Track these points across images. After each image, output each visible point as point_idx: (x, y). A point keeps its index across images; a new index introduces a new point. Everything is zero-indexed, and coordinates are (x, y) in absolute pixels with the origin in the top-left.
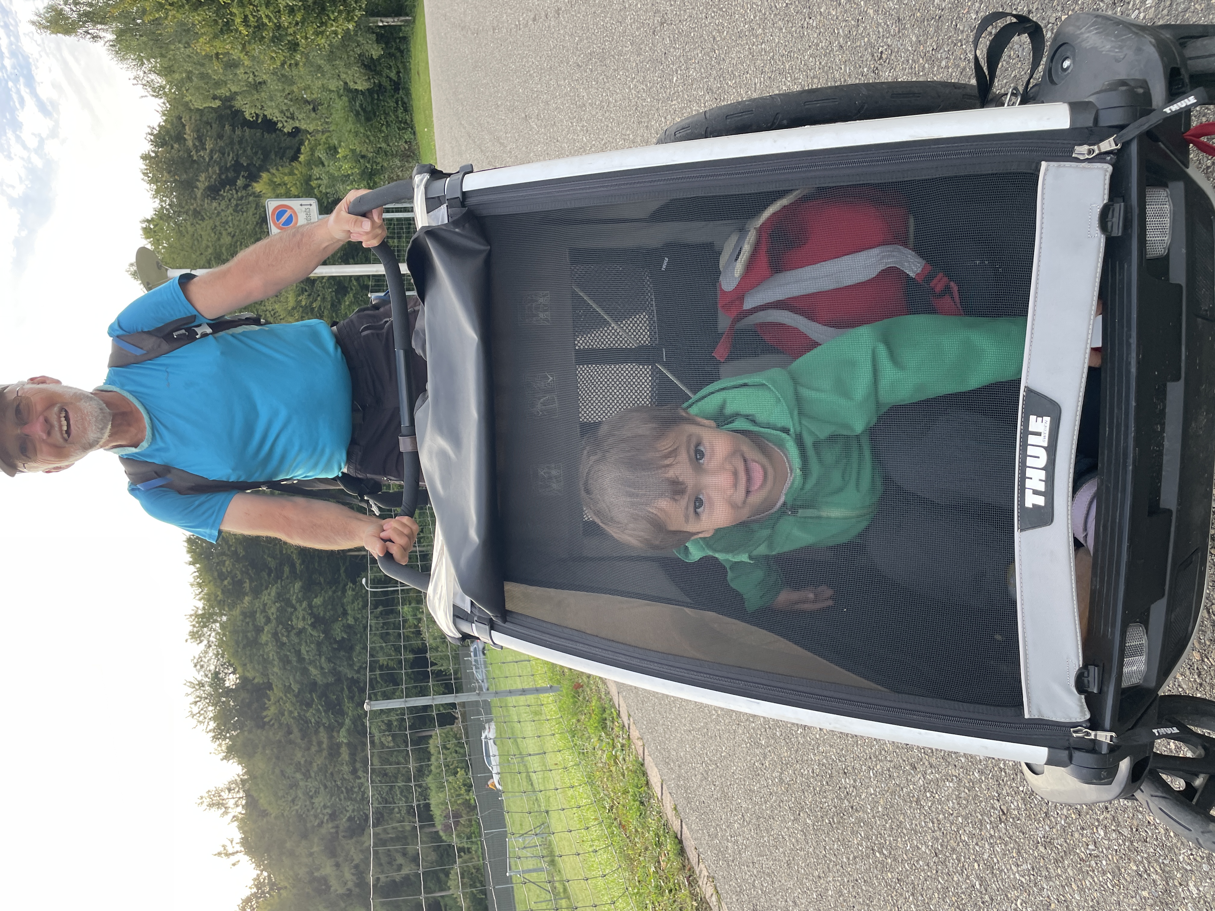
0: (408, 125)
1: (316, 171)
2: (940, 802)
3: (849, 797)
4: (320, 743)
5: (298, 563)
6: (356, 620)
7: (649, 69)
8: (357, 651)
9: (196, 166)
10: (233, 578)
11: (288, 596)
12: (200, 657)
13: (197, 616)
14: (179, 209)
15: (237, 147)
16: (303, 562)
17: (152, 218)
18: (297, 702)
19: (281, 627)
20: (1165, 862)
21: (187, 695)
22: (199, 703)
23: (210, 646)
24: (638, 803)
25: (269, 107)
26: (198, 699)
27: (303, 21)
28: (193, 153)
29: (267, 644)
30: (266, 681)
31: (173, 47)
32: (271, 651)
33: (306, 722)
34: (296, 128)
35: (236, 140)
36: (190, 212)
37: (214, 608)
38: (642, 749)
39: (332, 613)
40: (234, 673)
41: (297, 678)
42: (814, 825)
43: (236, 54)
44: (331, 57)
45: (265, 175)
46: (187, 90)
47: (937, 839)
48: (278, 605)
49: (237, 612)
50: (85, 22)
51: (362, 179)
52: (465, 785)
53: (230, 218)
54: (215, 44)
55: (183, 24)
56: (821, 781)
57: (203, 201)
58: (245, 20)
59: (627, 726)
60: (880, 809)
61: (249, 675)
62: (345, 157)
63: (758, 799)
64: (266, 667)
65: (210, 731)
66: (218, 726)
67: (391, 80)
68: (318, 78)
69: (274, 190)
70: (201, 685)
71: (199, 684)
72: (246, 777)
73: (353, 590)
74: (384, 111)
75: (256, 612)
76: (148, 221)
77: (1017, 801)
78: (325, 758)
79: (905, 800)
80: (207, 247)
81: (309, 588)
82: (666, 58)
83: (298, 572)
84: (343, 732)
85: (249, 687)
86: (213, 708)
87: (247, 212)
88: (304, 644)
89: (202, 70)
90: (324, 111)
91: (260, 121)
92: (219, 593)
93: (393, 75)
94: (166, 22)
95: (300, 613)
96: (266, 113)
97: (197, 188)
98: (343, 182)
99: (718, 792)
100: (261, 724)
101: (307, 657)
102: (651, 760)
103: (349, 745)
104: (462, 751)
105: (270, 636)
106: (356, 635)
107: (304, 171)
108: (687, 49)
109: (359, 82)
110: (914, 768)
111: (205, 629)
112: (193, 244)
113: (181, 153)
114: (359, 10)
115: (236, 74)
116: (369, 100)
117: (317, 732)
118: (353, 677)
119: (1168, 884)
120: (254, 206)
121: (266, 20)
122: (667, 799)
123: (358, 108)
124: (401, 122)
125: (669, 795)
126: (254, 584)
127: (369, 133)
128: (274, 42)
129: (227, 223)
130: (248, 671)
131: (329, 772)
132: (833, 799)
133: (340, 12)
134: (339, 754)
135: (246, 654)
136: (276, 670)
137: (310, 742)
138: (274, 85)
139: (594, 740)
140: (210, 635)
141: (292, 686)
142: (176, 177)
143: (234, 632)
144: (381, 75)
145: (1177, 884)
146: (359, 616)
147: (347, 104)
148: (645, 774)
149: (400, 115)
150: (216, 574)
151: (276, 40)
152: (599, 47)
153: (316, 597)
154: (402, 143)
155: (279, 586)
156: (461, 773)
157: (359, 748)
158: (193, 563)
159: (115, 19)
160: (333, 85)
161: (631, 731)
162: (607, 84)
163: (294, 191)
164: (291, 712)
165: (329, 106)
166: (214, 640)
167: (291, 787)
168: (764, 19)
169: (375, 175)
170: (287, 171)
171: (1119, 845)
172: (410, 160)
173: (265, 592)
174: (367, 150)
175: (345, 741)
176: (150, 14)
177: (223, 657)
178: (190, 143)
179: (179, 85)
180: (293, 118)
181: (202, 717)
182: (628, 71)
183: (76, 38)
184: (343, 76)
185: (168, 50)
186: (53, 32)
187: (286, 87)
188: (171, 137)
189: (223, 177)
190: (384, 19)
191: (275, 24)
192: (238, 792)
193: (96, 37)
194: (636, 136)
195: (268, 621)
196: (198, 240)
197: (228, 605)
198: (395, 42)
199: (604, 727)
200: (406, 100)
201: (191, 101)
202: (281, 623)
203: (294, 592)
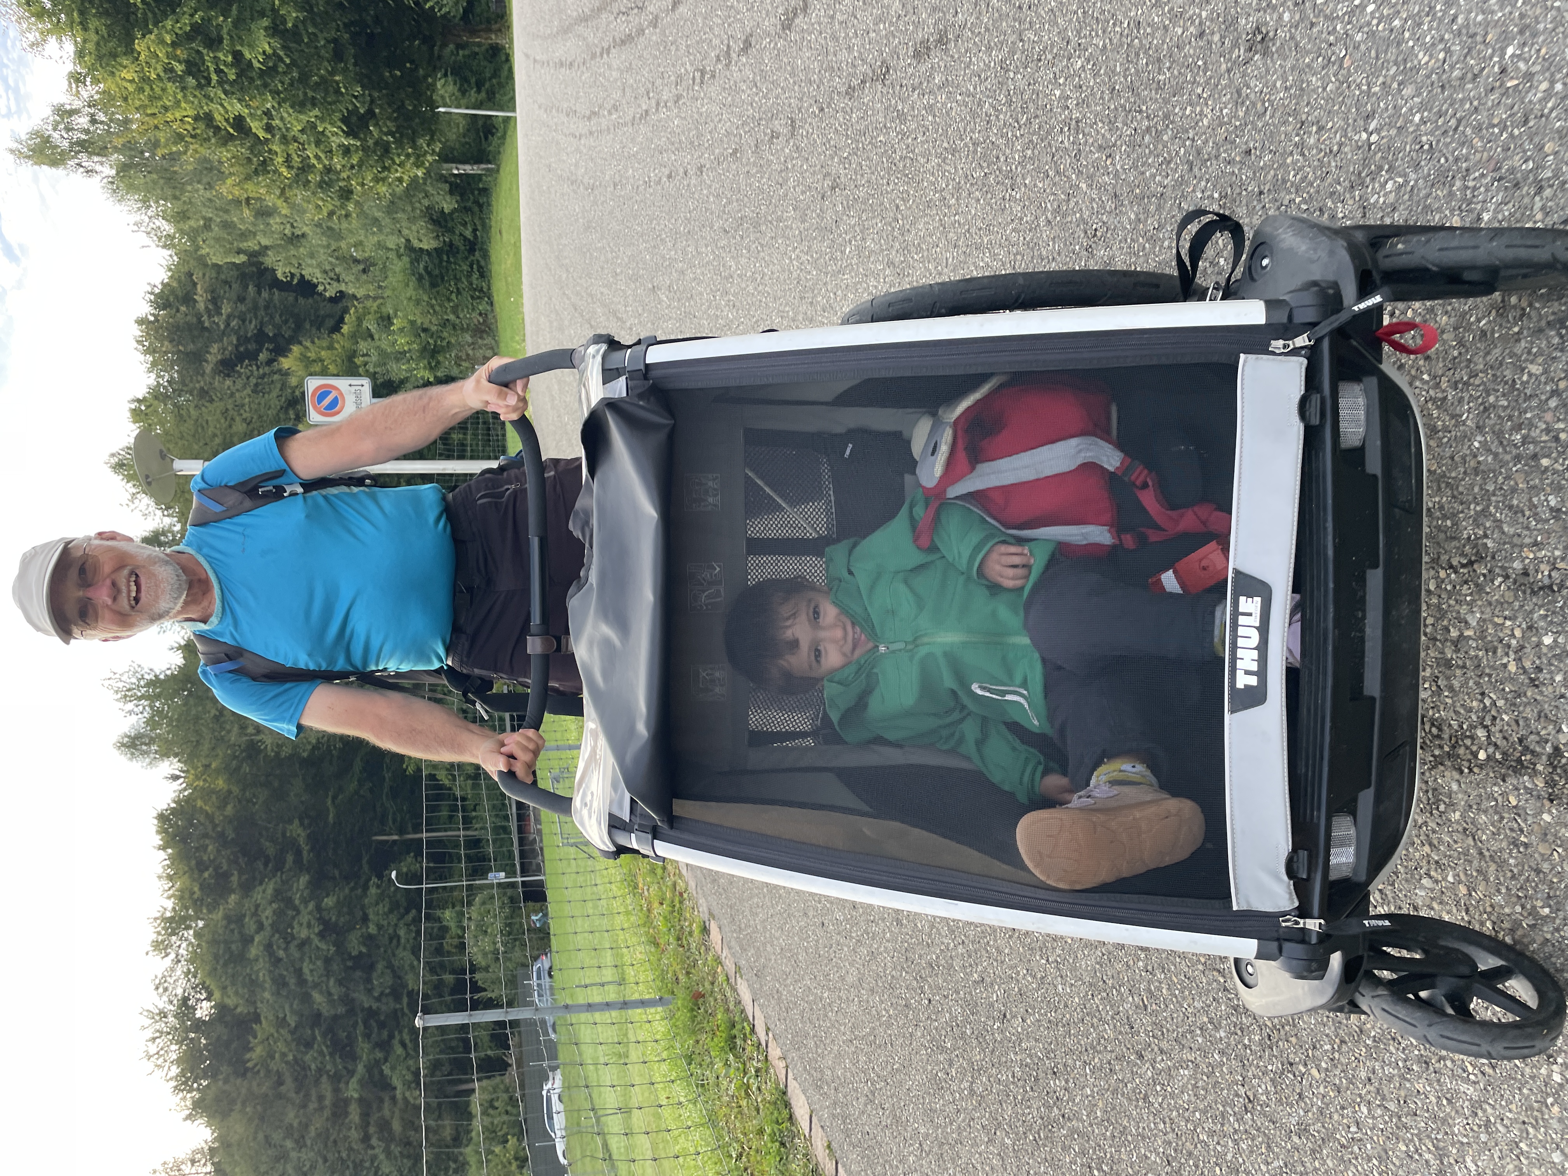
0: (484, 294)
1: (363, 346)
2: (1172, 1095)
3: (1059, 1103)
4: (321, 1098)
5: (305, 849)
6: (380, 927)
7: (815, 238)
8: (379, 971)
9: (206, 334)
10: (215, 869)
11: (289, 894)
12: (164, 976)
13: (164, 919)
14: (179, 387)
15: (262, 313)
16: (312, 850)
17: (145, 398)
18: (293, 1040)
19: (277, 936)
20: (1439, 1137)
21: (144, 1028)
22: (158, 1040)
23: (179, 961)
24: (777, 1144)
25: (309, 266)
26: (158, 1034)
27: (361, 164)
28: (205, 318)
29: (257, 960)
30: (252, 1010)
31: (189, 188)
32: (262, 970)
33: (304, 1069)
34: (341, 292)
35: (261, 303)
36: (195, 392)
37: (187, 910)
38: (784, 1072)
39: (347, 917)
40: (208, 999)
41: (295, 1006)
42: (1014, 1144)
43: (272, 199)
44: (392, 208)
45: (296, 349)
46: (204, 241)
47: (1170, 1143)
48: (274, 905)
49: (218, 915)
50: (77, 153)
51: (422, 357)
52: (516, 1159)
53: (247, 400)
54: (246, 187)
55: (206, 160)
56: (1024, 1087)
57: (214, 379)
58: (288, 160)
59: (764, 1044)
60: (1099, 1114)
61: (230, 1002)
62: (401, 330)
63: (941, 1120)
64: (253, 991)
65: (171, 1079)
66: (183, 1074)
67: (465, 239)
68: (374, 233)
69: (307, 367)
70: (163, 1014)
71: (160, 1014)
72: (216, 1145)
73: (378, 887)
74: (455, 278)
75: (244, 916)
76: (139, 401)
77: (1265, 1084)
78: (327, 1119)
79: (1129, 1099)
80: (215, 435)
81: (318, 885)
82: (838, 227)
83: (305, 862)
84: (354, 1083)
85: (228, 1018)
86: (177, 1047)
87: (269, 393)
88: (307, 960)
89: (226, 217)
90: (377, 273)
91: (295, 281)
92: (196, 889)
93: (468, 233)
94: (185, 157)
95: (305, 918)
96: (303, 272)
97: (206, 361)
98: (398, 360)
99: (888, 1118)
100: (241, 1070)
101: (310, 979)
102: (797, 1086)
103: (361, 1100)
104: (514, 1111)
105: (261, 948)
106: (379, 948)
107: (347, 345)
108: (864, 218)
109: (425, 240)
110: (1141, 1057)
111: (174, 938)
112: (196, 431)
113: (189, 318)
114: (432, 155)
115: (268, 224)
116: (436, 261)
117: (317, 1082)
118: (371, 1007)
119: (1442, 1163)
120: (279, 386)
121: (314, 161)
122: (817, 1133)
123: (422, 271)
124: (475, 290)
125: (820, 1130)
126: (244, 877)
127: (434, 301)
128: (321, 188)
129: (243, 405)
130: (229, 997)
131: (332, 1139)
132: (1038, 1109)
133: (408, 156)
134: (346, 1114)
135: (226, 973)
136: (267, 995)
137: (307, 1096)
138: (316, 240)
139: (718, 1065)
140: (179, 946)
141: (288, 1018)
142: (181, 348)
143: (213, 942)
144: (454, 233)
145: (1452, 1161)
146: (385, 923)
147: (408, 266)
148: (787, 1105)
149: (475, 282)
150: (193, 862)
151: (325, 185)
152: (753, 211)
153: (327, 896)
154: (475, 315)
155: (278, 880)
156: (512, 1141)
157: (375, 1106)
158: (163, 848)
159: (116, 149)
160: (392, 242)
161: (769, 1049)
162: (762, 254)
163: (332, 368)
164: (284, 1055)
165: (384, 267)
166: (185, 953)
167: (277, 1159)
168: (958, 188)
169: (438, 352)
170: (325, 344)
171: (1386, 1123)
172: (485, 336)
173: (260, 889)
174: (431, 322)
175: (356, 1095)
176: (165, 147)
177: (195, 977)
178: (201, 306)
179: (193, 235)
180: (338, 280)
181: (161, 1060)
182: (789, 239)
183: (65, 172)
184: (405, 232)
185: (183, 191)
186: (36, 163)
187: (332, 242)
188: (177, 297)
189: (242, 349)
190: (460, 166)
191: (325, 166)
192: (205, 1164)
193: (91, 171)
194: (796, 314)
195: (261, 927)
196: (203, 428)
197: (208, 906)
198: (473, 193)
199: (733, 1048)
200: (483, 263)
201: (208, 254)
202: (278, 931)
203: (298, 890)
